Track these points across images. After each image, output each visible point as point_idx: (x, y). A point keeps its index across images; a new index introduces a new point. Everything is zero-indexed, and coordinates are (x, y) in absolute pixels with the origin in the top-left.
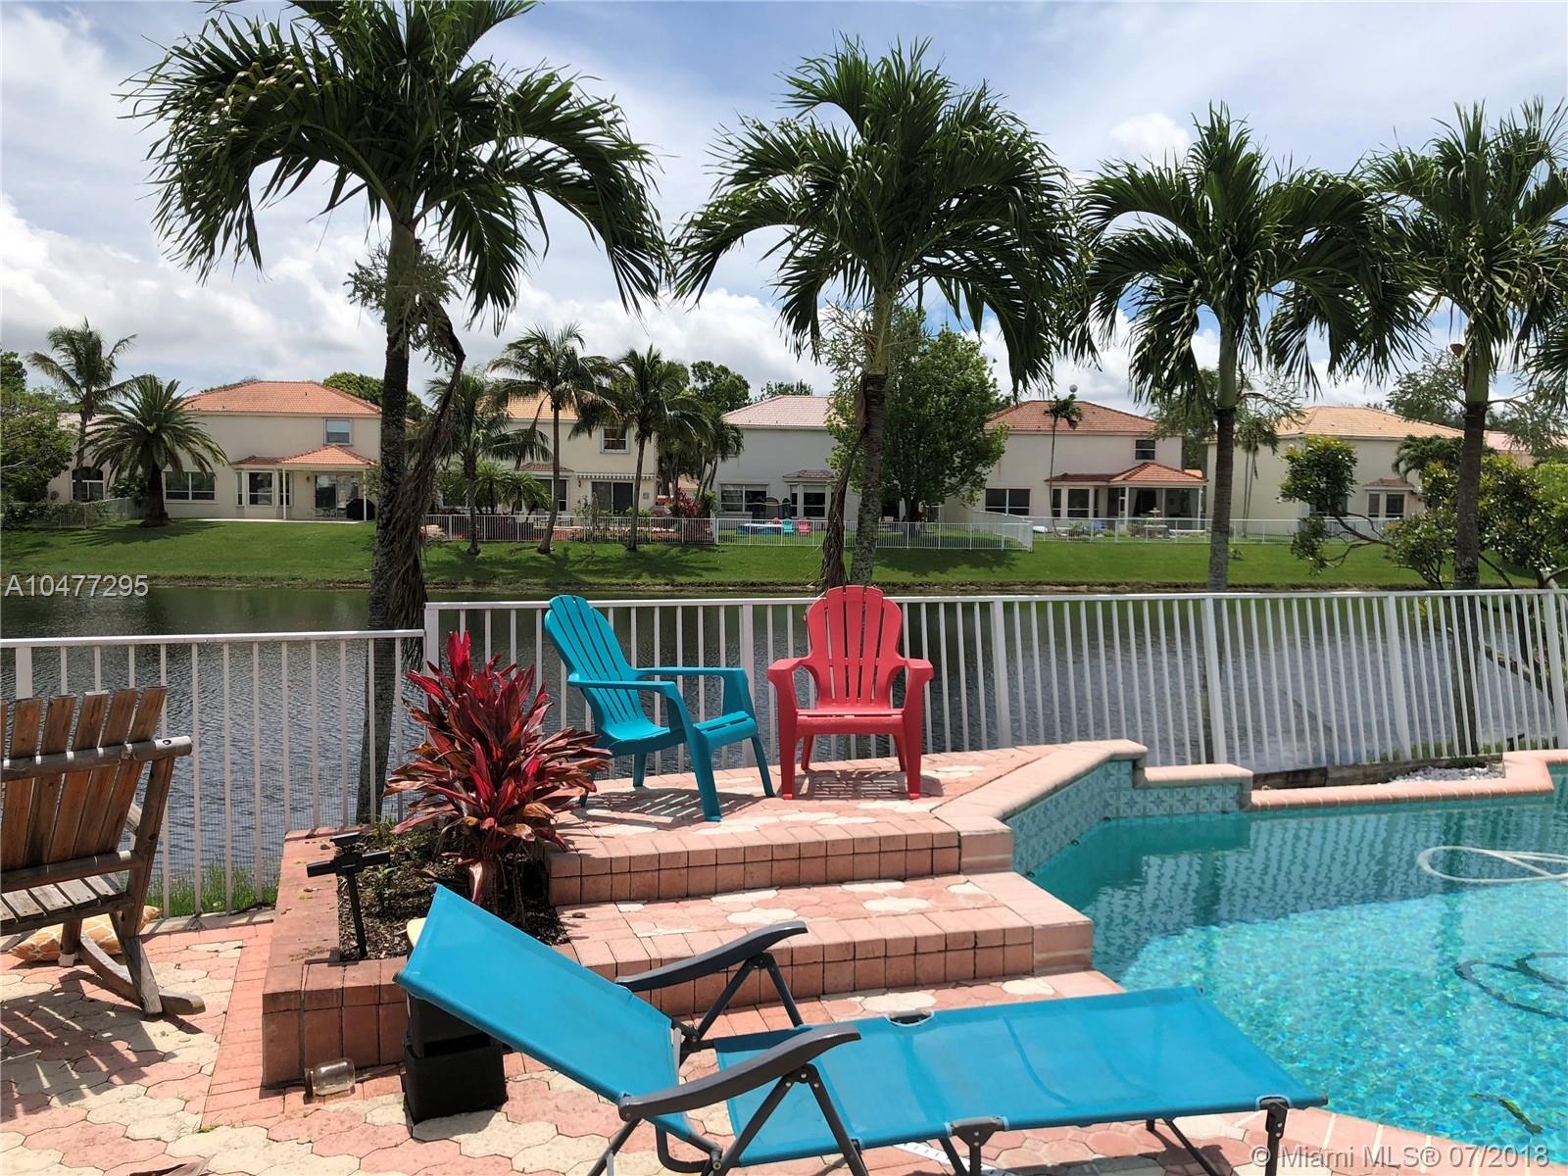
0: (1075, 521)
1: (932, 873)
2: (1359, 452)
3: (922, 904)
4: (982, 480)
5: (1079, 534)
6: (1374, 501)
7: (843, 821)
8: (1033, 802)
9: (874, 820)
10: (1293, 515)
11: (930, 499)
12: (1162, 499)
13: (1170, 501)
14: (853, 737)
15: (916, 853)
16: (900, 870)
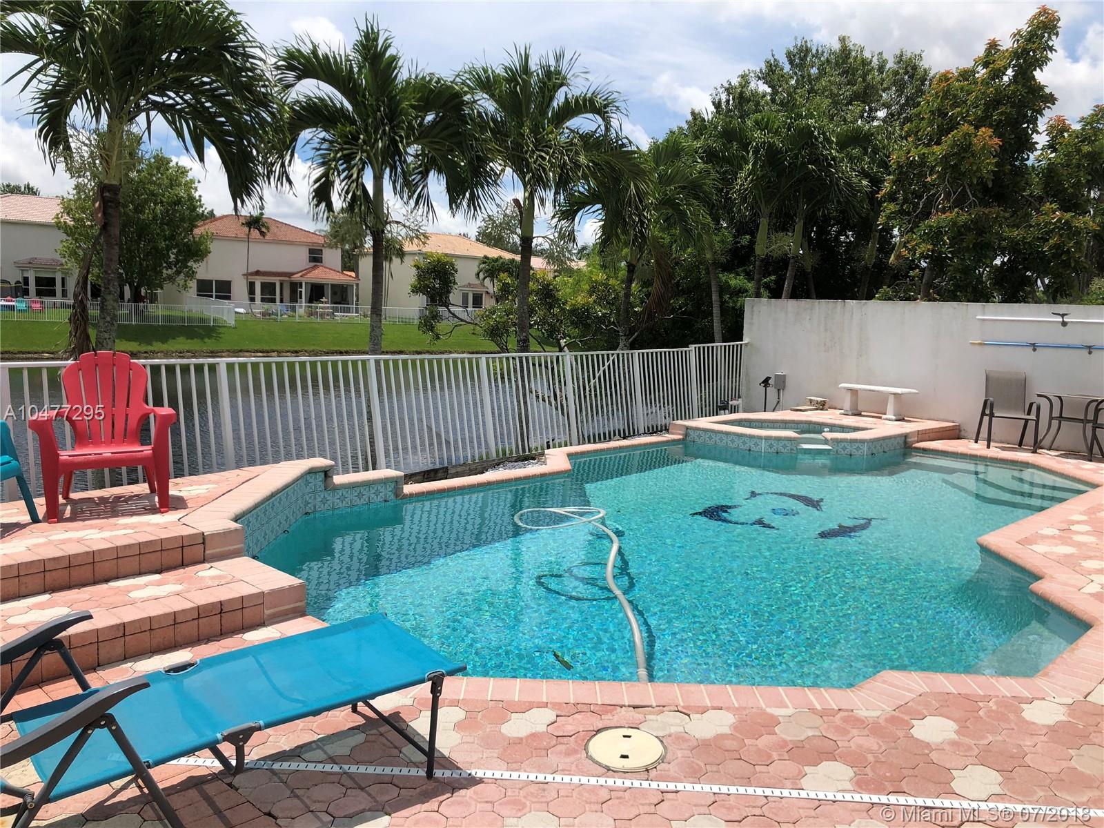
0: (267, 306)
1: (183, 565)
2: (459, 265)
3: (178, 588)
4: (193, 272)
5: (270, 315)
6: (465, 297)
7: (106, 534)
8: (256, 506)
9: (132, 531)
10: (416, 305)
11: (151, 286)
12: (328, 291)
13: (334, 293)
14: (107, 470)
15: (170, 552)
16: (158, 566)
